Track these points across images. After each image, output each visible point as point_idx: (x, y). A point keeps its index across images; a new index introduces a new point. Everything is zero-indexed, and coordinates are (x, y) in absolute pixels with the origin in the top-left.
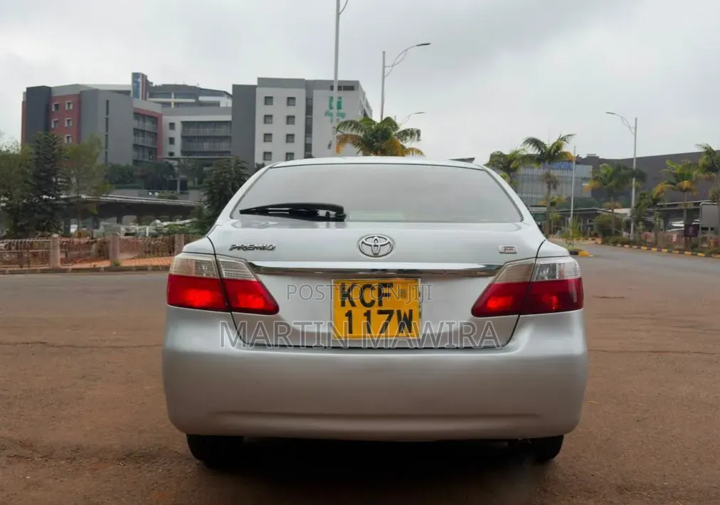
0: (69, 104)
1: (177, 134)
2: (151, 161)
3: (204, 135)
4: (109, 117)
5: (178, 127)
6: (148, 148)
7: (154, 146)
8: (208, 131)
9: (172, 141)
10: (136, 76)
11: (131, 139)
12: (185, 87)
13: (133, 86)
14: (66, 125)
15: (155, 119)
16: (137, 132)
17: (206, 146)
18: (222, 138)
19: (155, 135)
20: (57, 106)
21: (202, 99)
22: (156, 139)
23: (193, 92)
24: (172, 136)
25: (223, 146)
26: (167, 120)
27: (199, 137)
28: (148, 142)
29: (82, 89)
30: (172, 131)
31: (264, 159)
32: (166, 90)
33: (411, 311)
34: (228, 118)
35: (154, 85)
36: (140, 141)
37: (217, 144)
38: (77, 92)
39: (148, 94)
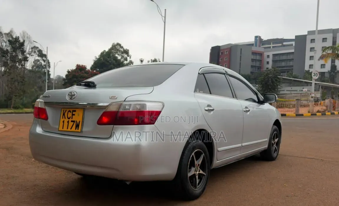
0: (226, 52)
1: (270, 60)
2: (258, 72)
3: (283, 59)
4: (241, 55)
5: (271, 57)
6: (257, 66)
7: (260, 66)
8: (284, 58)
9: (268, 63)
10: (256, 37)
11: (250, 63)
12: (277, 39)
13: (255, 42)
14: (225, 60)
15: (261, 54)
16: (253, 60)
17: (283, 64)
18: (291, 60)
19: (261, 61)
20: (222, 53)
21: (284, 43)
22: (261, 63)
23: (281, 41)
24: (268, 61)
25: (291, 63)
26: (266, 54)
27: (280, 60)
28: (258, 64)
29: (232, 45)
30: (268, 59)
31: (310, 68)
32: (269, 42)
33: (80, 122)
34: (293, 51)
35: (264, 40)
36: (254, 64)
37: (288, 63)
38: (230, 47)
39: (261, 45)
